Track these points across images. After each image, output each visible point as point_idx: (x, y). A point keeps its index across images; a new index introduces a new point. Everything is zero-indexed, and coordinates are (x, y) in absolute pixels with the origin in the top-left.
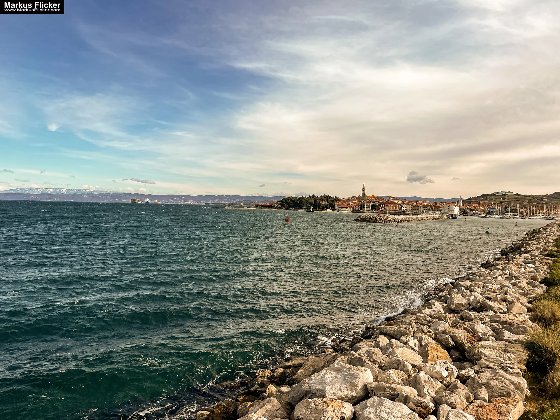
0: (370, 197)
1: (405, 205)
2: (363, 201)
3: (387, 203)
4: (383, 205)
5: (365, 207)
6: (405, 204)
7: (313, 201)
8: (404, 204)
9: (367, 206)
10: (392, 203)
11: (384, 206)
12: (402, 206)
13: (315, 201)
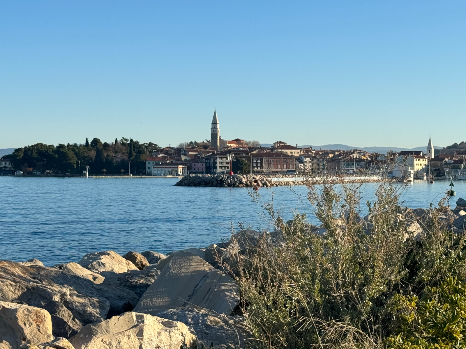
0: (230, 142)
1: (308, 159)
2: (213, 153)
3: (268, 155)
4: (259, 161)
5: (218, 165)
6: (308, 156)
7: (93, 154)
8: (306, 157)
9: (221, 163)
10: (279, 155)
11: (261, 163)
12: (302, 162)
13: (99, 153)
